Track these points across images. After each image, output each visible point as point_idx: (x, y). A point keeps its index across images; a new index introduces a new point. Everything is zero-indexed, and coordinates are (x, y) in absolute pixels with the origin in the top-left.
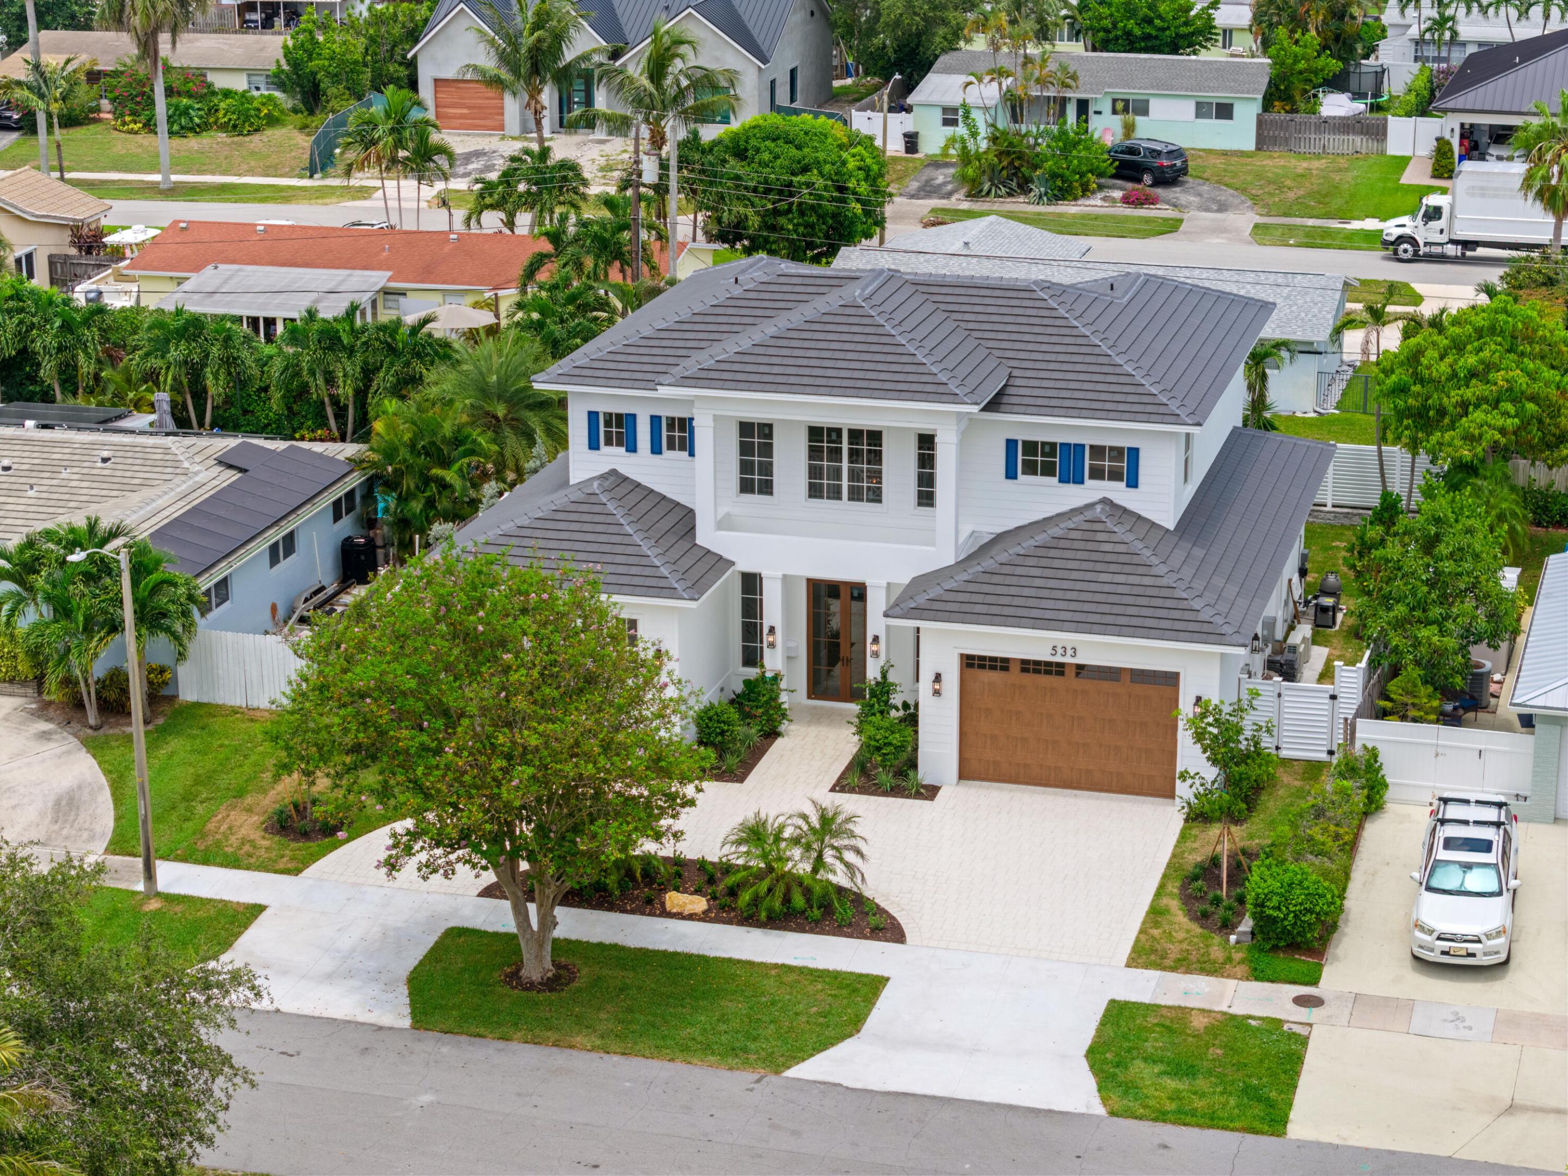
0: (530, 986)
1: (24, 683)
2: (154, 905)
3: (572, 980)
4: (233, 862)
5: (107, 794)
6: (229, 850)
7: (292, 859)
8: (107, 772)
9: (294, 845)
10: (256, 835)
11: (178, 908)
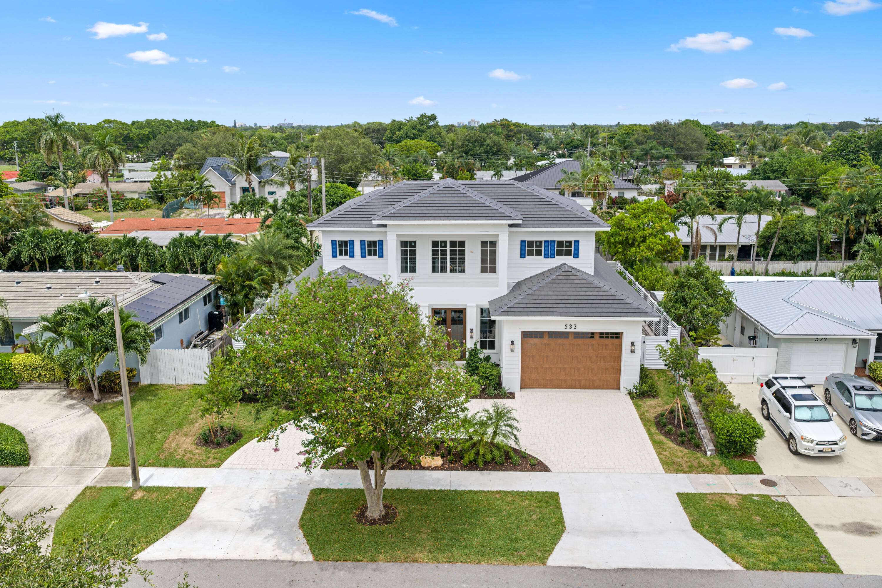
0: (373, 522)
1: (59, 382)
2: (139, 495)
3: (395, 515)
4: (182, 464)
5: (107, 433)
6: (178, 457)
7: (214, 458)
8: (106, 422)
9: (213, 451)
10: (193, 447)
11: (154, 495)
